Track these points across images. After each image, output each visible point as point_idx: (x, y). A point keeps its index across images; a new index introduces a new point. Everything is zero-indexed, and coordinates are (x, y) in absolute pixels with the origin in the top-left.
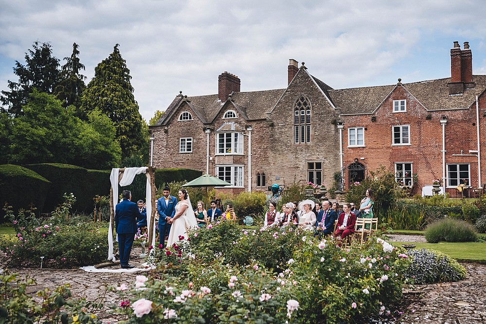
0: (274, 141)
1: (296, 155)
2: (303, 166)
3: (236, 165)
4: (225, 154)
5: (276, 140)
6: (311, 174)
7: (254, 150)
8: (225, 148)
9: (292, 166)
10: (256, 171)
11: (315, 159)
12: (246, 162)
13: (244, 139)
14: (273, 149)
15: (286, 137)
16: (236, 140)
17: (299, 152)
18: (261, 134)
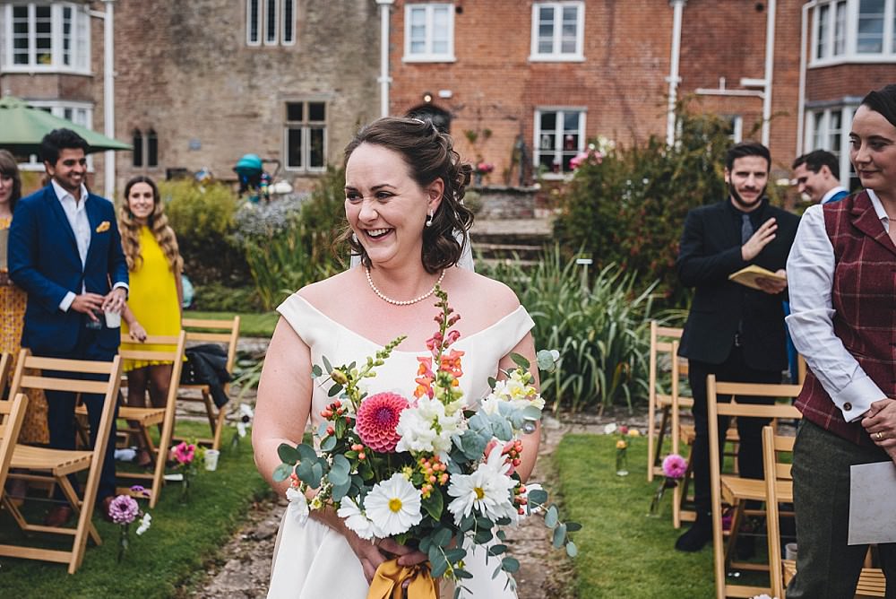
0: (185, 34)
1: (250, 79)
2: (273, 112)
3: (68, 104)
4: (32, 67)
5: (189, 33)
6: (295, 137)
7: (123, 62)
8: (32, 51)
9: (238, 111)
10: (130, 124)
11: (308, 90)
12: (97, 97)
13: (93, 28)
14: (181, 58)
15: (221, 25)
16: (67, 28)
17: (261, 70)
18: (144, 14)
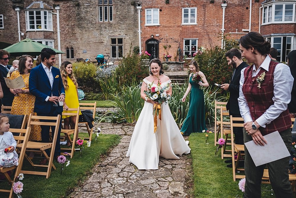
1: (100, 32)
2: (107, 42)
3: (47, 40)
4: (36, 30)
5: (82, 19)
6: (114, 49)
7: (63, 27)
8: (35, 25)
9: (97, 41)
10: (65, 46)
11: (117, 35)
12: (55, 38)
13: (53, 17)
14: (80, 26)
15: (91, 16)
16: (45, 18)
17: (103, 29)
18: (68, 13)
